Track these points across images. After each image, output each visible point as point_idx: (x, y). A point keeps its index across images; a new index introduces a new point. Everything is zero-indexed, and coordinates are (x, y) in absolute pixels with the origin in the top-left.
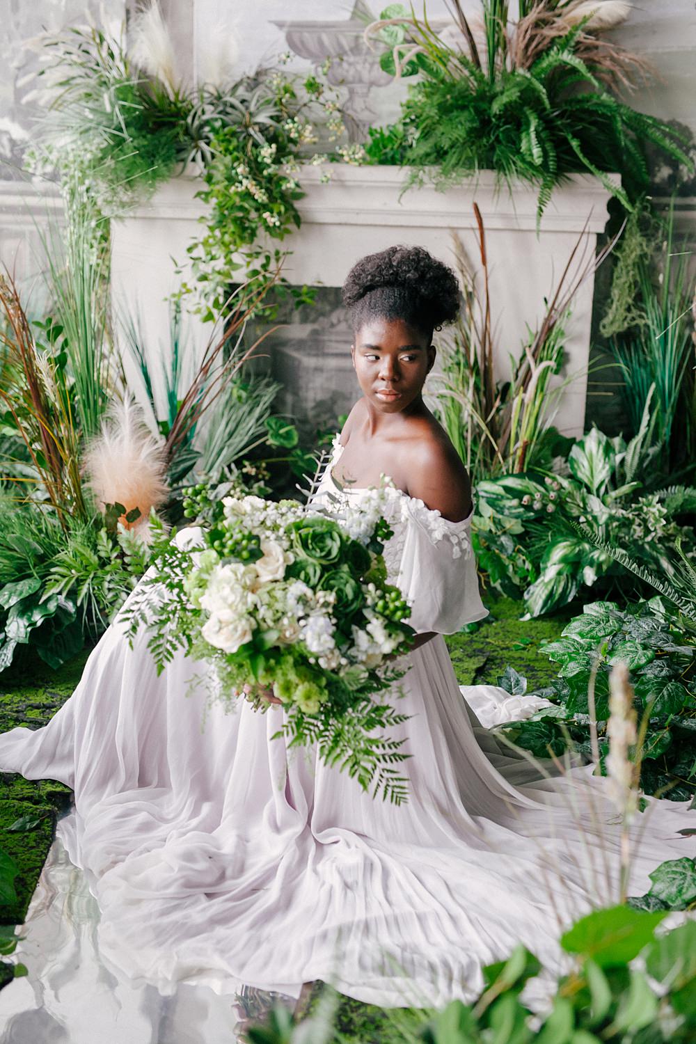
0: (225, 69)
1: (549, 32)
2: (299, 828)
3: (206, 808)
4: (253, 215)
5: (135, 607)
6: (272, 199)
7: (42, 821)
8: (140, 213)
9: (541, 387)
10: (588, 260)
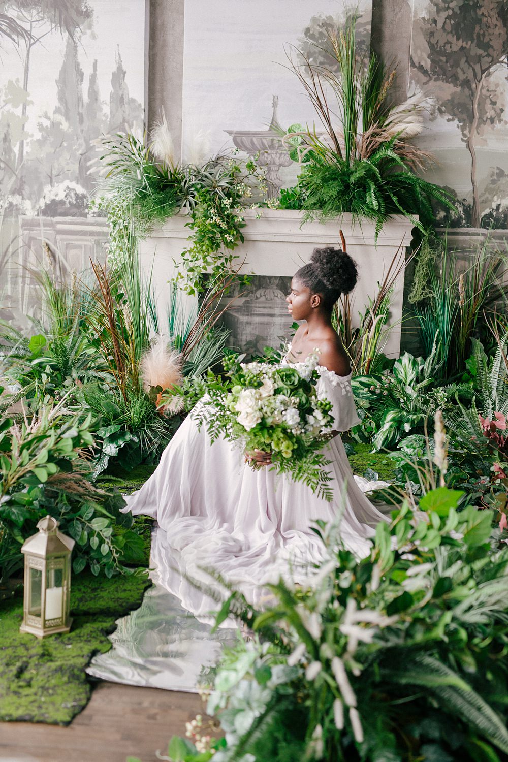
0: (202, 156)
1: (379, 140)
2: (274, 531)
3: (225, 525)
4: (218, 236)
5: (201, 413)
6: (229, 228)
7: (145, 531)
8: (154, 234)
9: (378, 329)
10: (402, 262)
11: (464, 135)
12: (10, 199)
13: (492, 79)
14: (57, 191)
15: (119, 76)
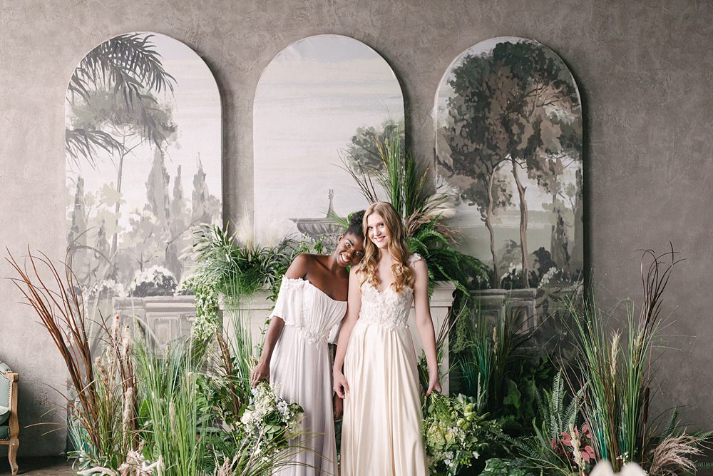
1: (420, 222)
8: (240, 307)
10: (445, 316)
11: (483, 216)
12: (105, 284)
13: (501, 172)
14: (147, 275)
15: (200, 178)
